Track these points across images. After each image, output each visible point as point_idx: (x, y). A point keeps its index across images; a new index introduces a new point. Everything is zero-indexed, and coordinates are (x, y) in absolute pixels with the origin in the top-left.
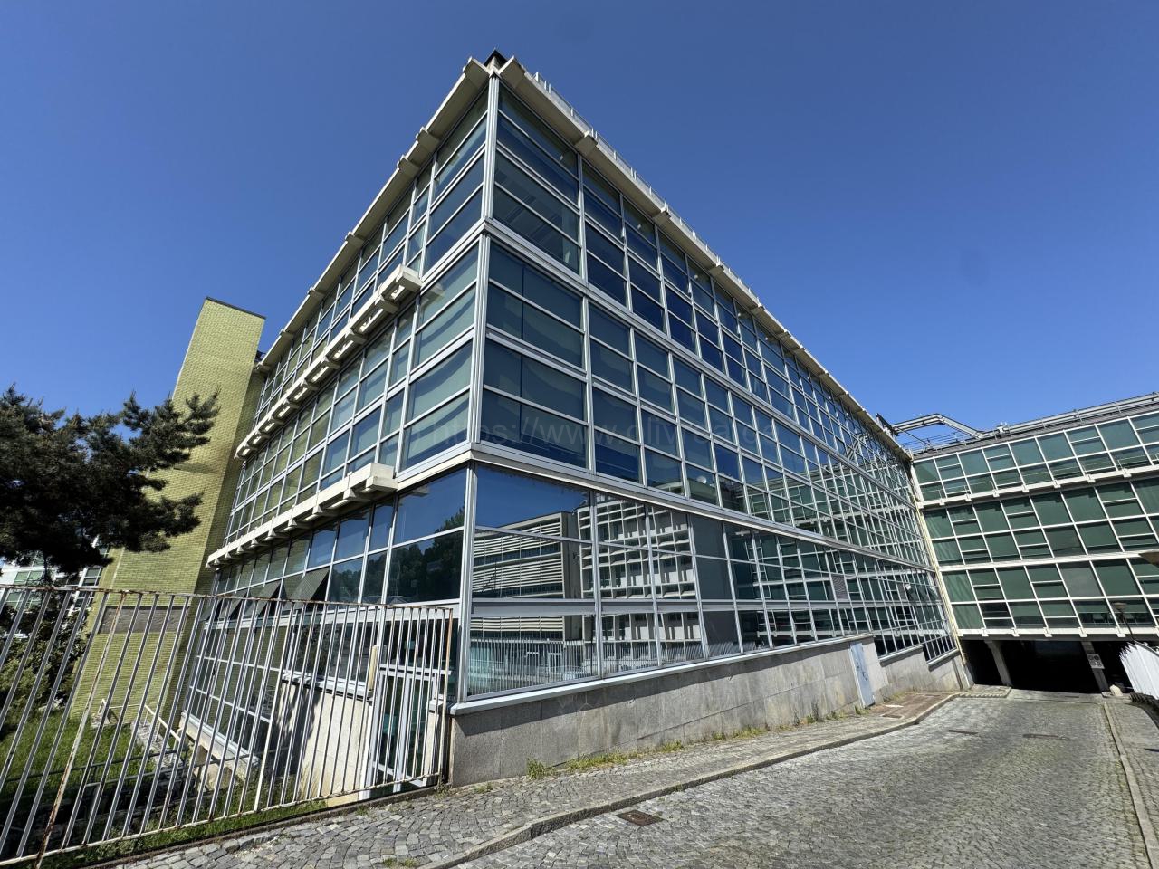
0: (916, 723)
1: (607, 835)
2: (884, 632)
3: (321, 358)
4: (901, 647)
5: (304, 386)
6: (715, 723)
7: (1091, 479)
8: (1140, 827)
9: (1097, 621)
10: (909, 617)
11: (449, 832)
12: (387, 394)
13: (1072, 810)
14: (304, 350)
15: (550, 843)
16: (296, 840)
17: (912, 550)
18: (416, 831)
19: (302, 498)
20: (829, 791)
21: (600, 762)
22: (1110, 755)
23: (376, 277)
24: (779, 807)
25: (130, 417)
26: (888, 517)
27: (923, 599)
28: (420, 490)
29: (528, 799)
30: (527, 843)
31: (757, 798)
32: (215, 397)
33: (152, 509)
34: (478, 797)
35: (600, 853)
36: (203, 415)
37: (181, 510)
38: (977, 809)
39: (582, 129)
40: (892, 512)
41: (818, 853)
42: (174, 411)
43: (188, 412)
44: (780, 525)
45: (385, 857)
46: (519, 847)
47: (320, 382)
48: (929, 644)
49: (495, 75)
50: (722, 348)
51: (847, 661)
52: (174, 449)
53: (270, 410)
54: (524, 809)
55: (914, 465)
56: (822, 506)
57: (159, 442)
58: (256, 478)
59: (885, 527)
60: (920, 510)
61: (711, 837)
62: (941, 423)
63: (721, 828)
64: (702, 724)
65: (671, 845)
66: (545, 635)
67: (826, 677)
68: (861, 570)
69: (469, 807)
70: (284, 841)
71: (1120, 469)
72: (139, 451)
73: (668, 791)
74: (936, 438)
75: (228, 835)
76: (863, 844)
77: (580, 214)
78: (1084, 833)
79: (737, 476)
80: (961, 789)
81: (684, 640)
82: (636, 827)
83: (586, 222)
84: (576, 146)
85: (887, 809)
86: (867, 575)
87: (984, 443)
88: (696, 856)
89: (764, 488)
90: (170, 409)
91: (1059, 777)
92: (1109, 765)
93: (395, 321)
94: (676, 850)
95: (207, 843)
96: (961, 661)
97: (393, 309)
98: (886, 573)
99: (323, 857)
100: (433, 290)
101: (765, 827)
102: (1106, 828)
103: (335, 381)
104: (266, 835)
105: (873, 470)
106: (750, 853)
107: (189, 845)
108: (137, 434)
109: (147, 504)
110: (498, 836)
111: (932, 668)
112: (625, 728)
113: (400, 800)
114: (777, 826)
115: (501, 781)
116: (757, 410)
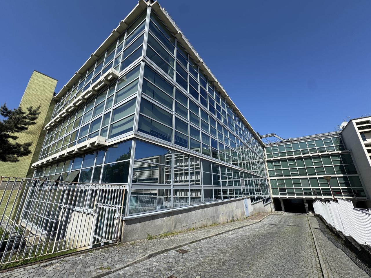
0: (260, 222)
1: (173, 257)
2: (253, 196)
3: (80, 97)
4: (257, 200)
5: (72, 106)
6: (205, 222)
7: (311, 155)
8: (317, 250)
9: (308, 194)
10: (260, 191)
11: (121, 258)
12: (104, 112)
13: (300, 246)
14: (73, 94)
15: (155, 260)
16: (68, 262)
17: (263, 173)
18: (110, 258)
19: (70, 146)
20: (237, 242)
21: (170, 234)
22: (309, 230)
23: (102, 71)
24: (223, 247)
25: (4, 112)
26: (257, 163)
27: (264, 187)
28: (115, 146)
29: (147, 246)
30: (147, 260)
31: (216, 244)
32: (39, 107)
33: (11, 146)
34: (131, 246)
35: (170, 262)
36: (34, 114)
37: (24, 147)
38: (276, 246)
39: (178, 30)
40: (258, 161)
41: (234, 260)
42: (22, 111)
43: (28, 112)
44: (228, 164)
45: (100, 267)
46: (145, 262)
47: (79, 106)
48: (265, 199)
49: (149, 6)
50: (215, 108)
51: (243, 204)
52: (22, 125)
53: (58, 114)
54: (146, 249)
55: (266, 148)
56: (240, 158)
57: (16, 122)
58: (52, 138)
59: (256, 166)
60: (266, 161)
61: (204, 256)
62: (274, 136)
63: (206, 254)
64: (201, 222)
65: (192, 259)
66: (152, 194)
67: (237, 209)
68: (249, 178)
69: (128, 249)
70: (63, 263)
71: (319, 153)
72: (7, 125)
73: (191, 243)
74: (272, 140)
75: (42, 261)
76: (246, 257)
77: (175, 59)
78: (303, 252)
79: (217, 148)
80: (272, 240)
81: (195, 197)
82: (181, 254)
83: (177, 62)
84: (175, 36)
85: (253, 247)
86: (250, 179)
87: (285, 143)
88: (200, 262)
89: (224, 152)
90: (20, 110)
91: (297, 236)
92: (308, 233)
93: (109, 87)
94: (194, 261)
95: (34, 264)
96: (272, 204)
97: (108, 83)
98: (255, 179)
99: (78, 267)
100: (123, 78)
101: (219, 253)
102: (308, 250)
103: (85, 106)
104: (57, 261)
105: (254, 148)
106: (215, 261)
107: (27, 265)
108: (7, 119)
109: (10, 145)
110: (138, 258)
111: (265, 206)
112: (178, 224)
113: (105, 248)
114: (222, 252)
115: (138, 241)
116: (224, 128)
